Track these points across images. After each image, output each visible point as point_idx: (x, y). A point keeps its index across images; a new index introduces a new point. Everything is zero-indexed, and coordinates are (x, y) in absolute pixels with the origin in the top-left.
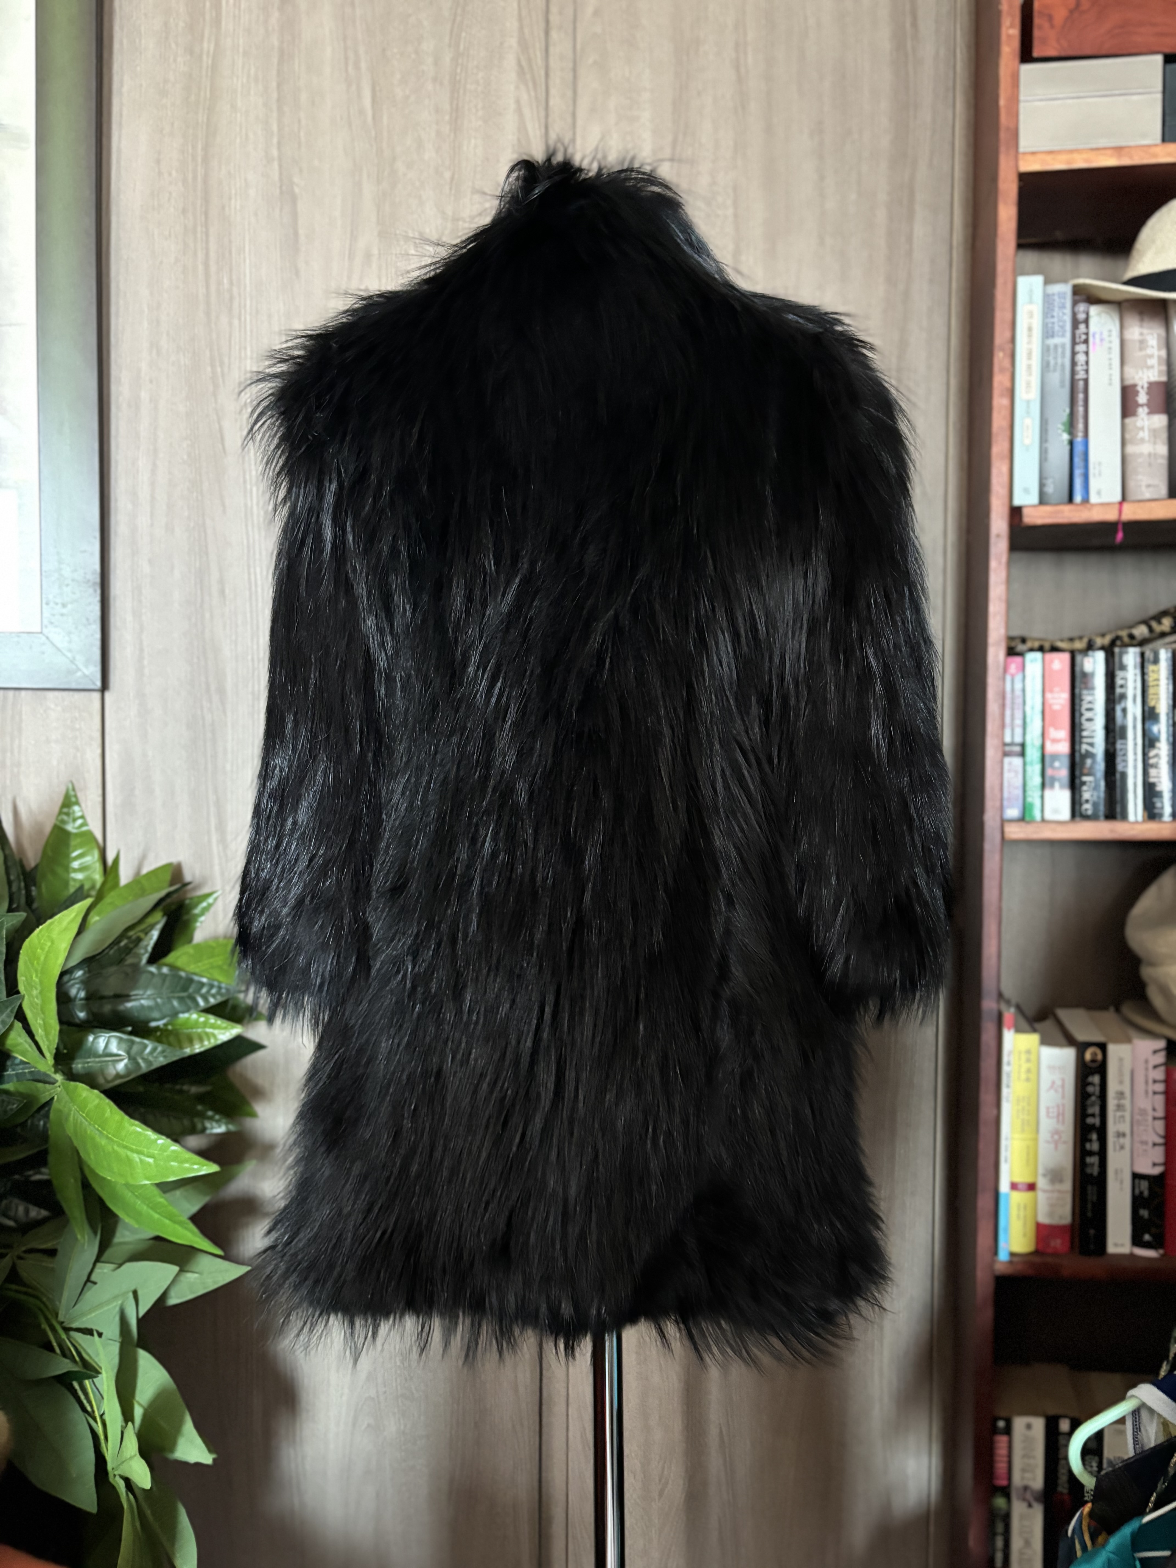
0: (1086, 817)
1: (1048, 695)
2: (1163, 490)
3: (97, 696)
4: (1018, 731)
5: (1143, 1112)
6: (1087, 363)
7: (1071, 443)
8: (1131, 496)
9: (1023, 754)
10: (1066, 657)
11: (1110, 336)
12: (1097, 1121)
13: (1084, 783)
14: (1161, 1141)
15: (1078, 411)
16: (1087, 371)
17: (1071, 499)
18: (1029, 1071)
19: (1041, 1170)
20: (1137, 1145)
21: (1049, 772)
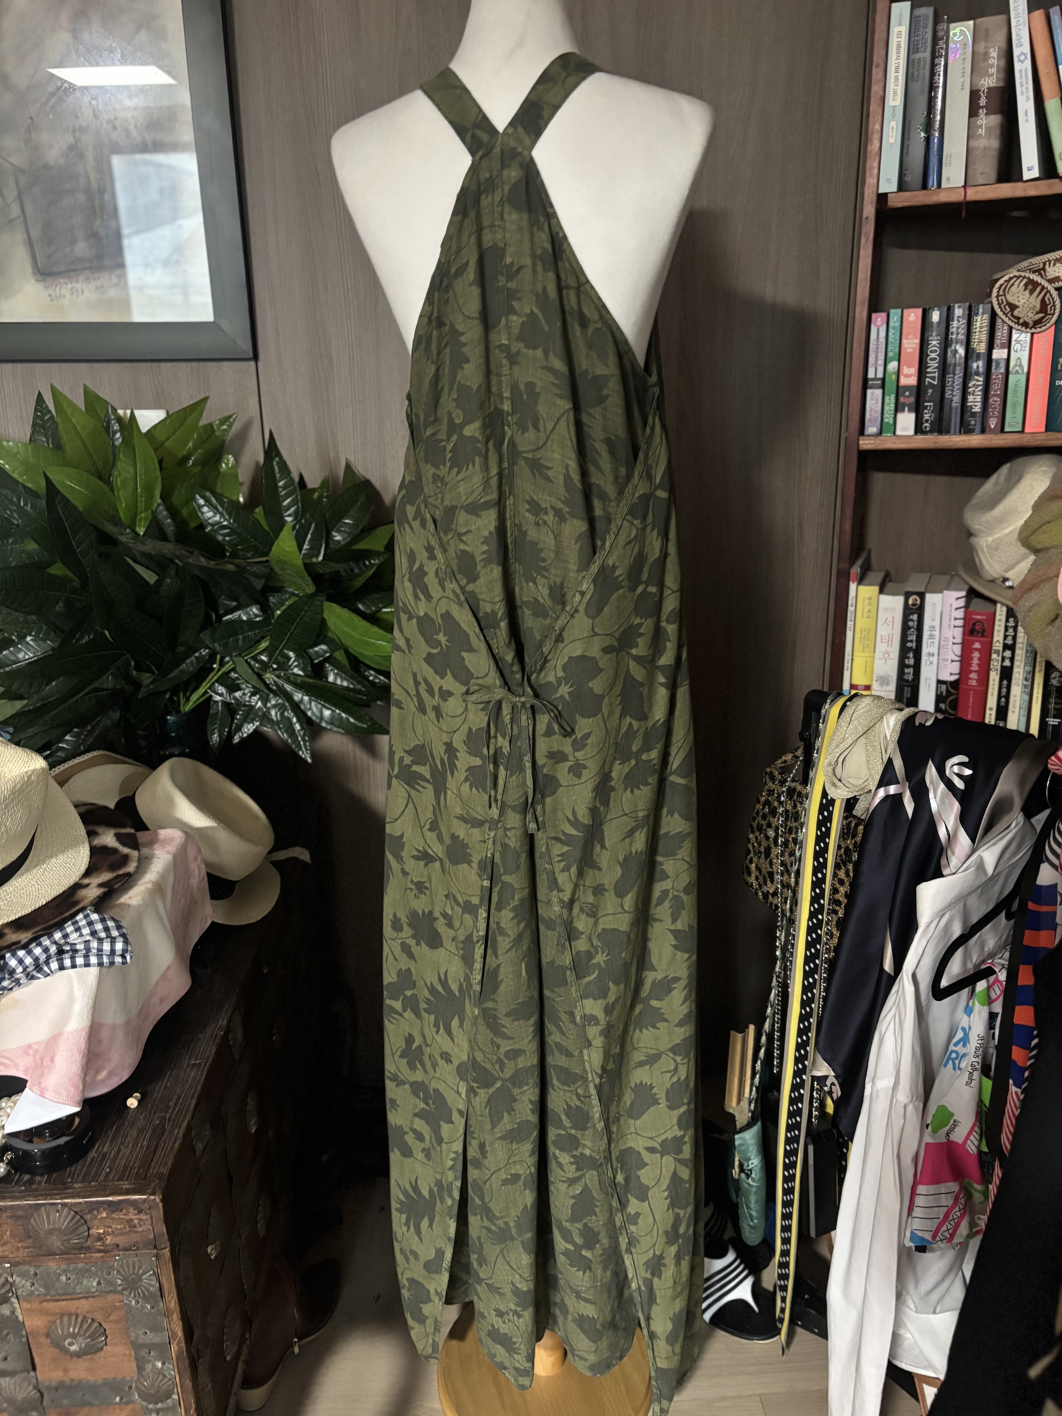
0: (925, 433)
1: (904, 341)
2: (993, 176)
3: (252, 363)
4: (880, 370)
5: (947, 639)
7: (928, 140)
8: (970, 182)
9: (883, 386)
10: (920, 311)
11: (964, 48)
12: (914, 645)
13: (926, 407)
14: (959, 659)
17: (925, 186)
18: (870, 611)
19: (875, 678)
20: (941, 661)
21: (902, 400)
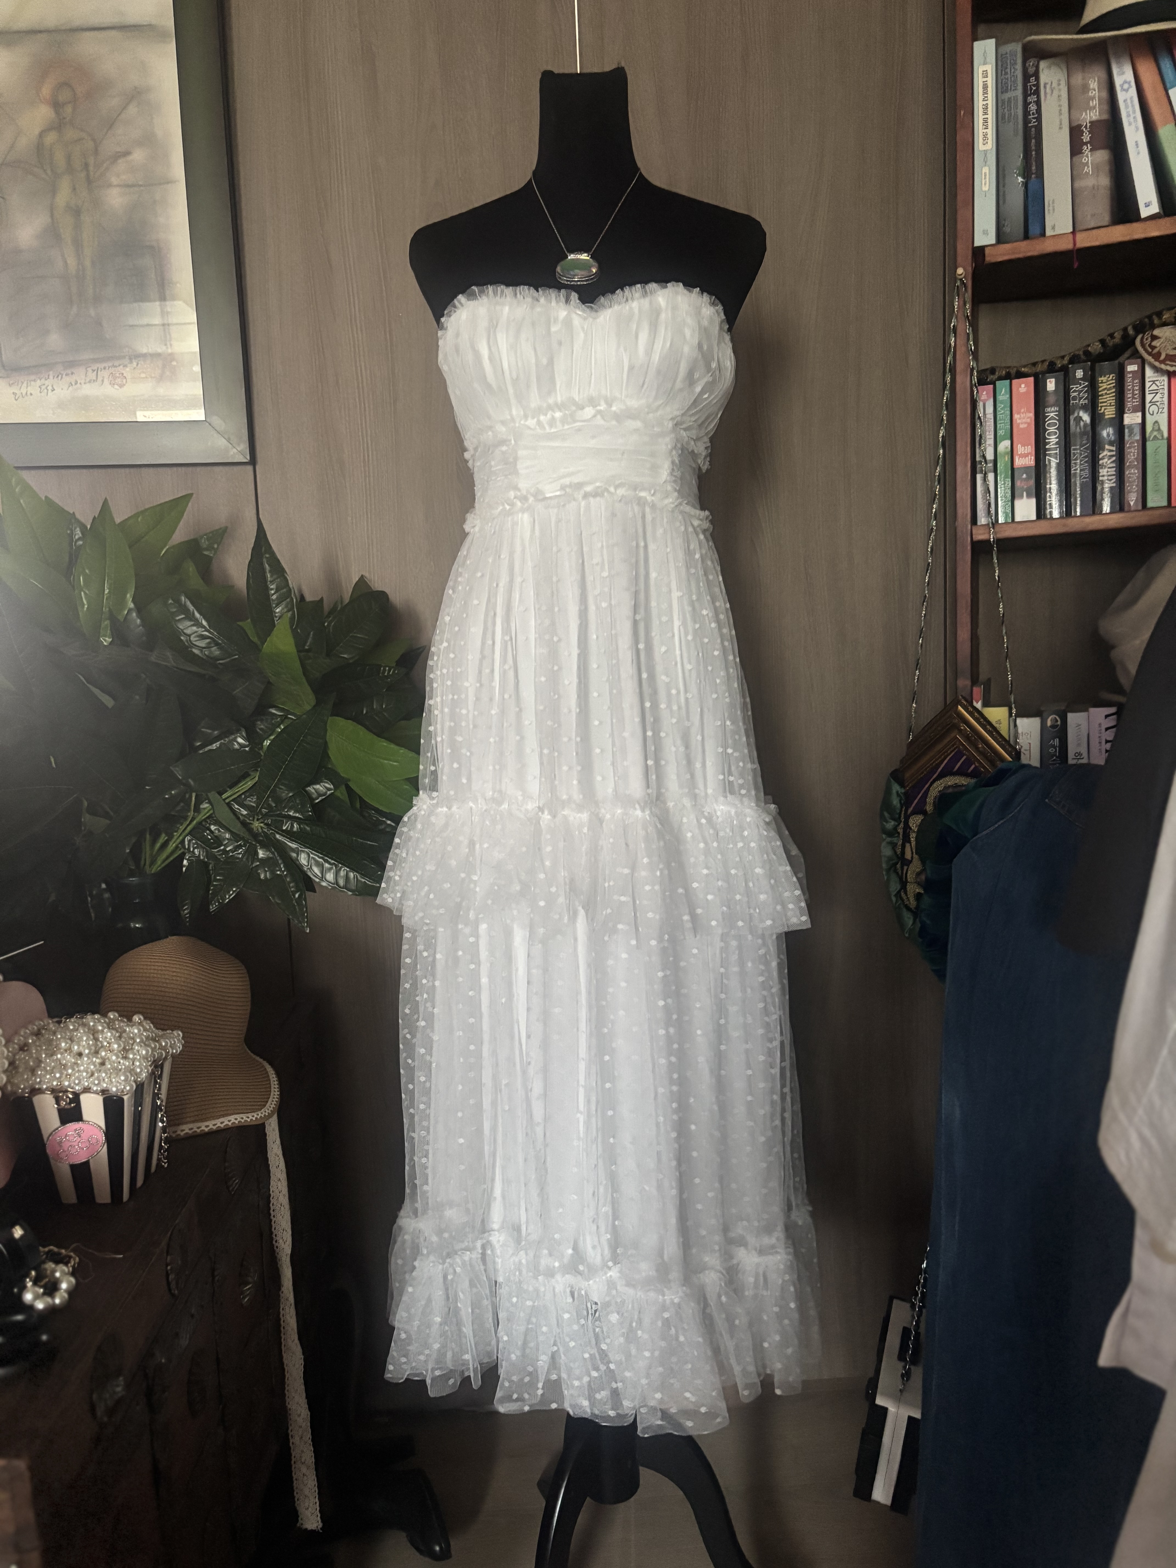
0: (1050, 519)
1: (1016, 416)
2: (1106, 218)
3: (250, 468)
4: (990, 450)
6: (1039, 111)
7: (1026, 185)
8: (1079, 227)
9: (995, 470)
10: (1031, 380)
11: (1059, 85)
13: (1048, 491)
15: (1032, 155)
16: (1039, 119)
17: (1026, 236)
21: (1018, 483)
